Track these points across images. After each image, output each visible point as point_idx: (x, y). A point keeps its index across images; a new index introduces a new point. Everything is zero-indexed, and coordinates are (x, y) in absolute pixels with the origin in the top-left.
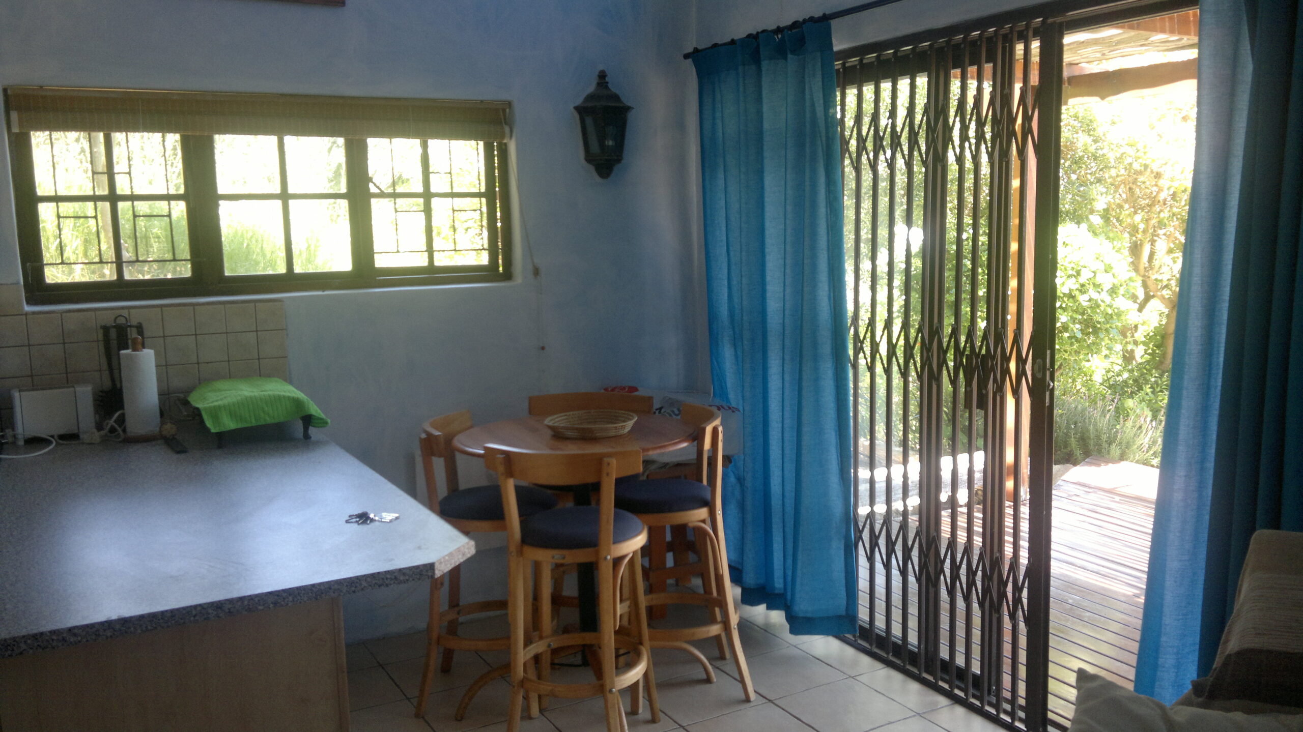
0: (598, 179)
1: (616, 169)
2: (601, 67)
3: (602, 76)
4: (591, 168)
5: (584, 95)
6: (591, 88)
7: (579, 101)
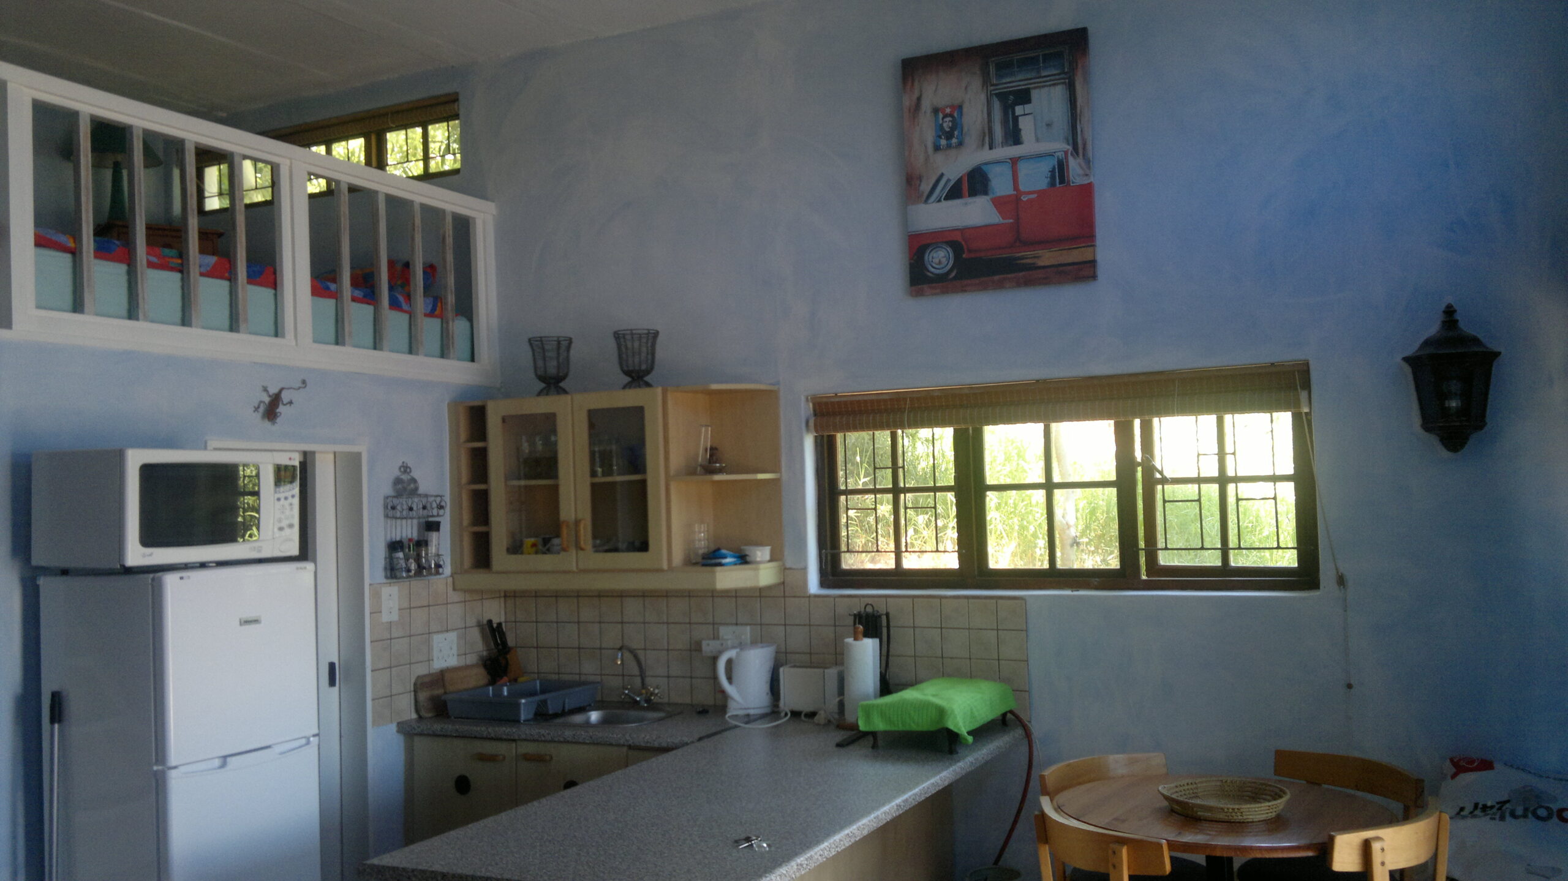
0: (1445, 453)
1: (1474, 438)
2: (1449, 299)
3: (1449, 311)
4: (1433, 440)
5: (1422, 340)
6: (1433, 329)
7: (1412, 349)
